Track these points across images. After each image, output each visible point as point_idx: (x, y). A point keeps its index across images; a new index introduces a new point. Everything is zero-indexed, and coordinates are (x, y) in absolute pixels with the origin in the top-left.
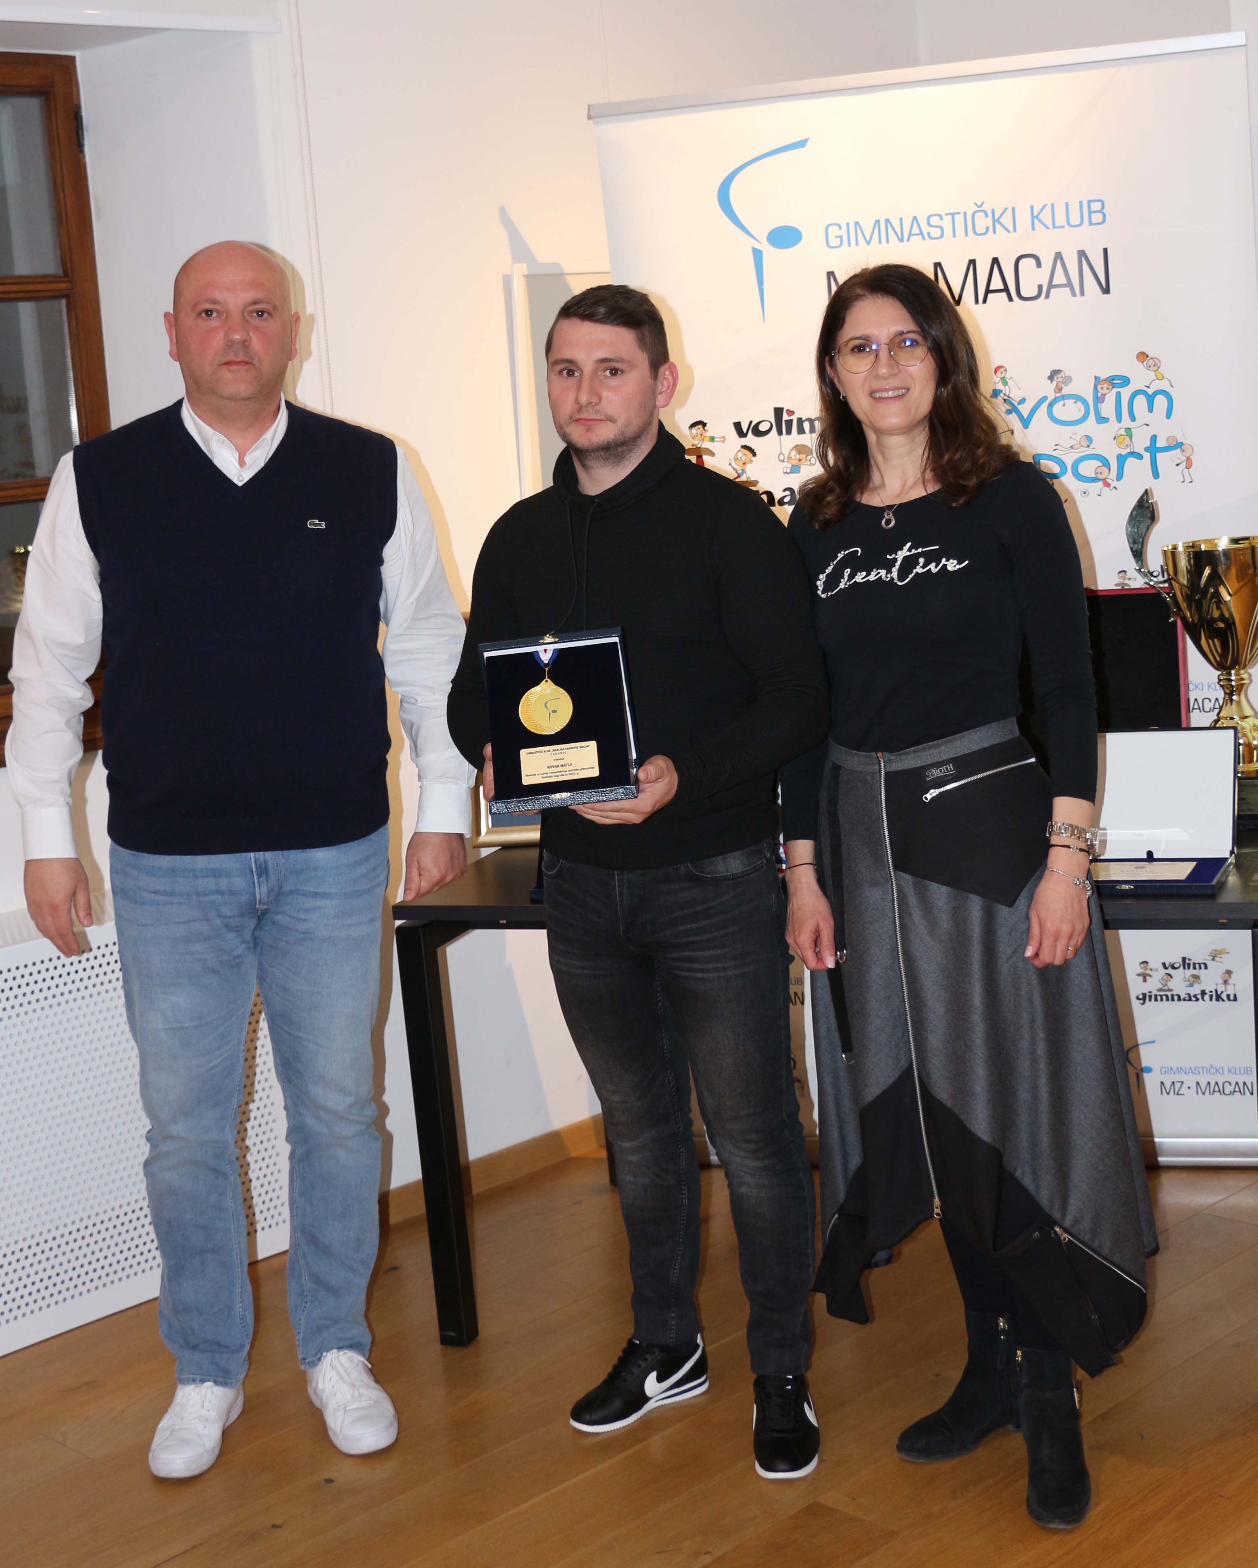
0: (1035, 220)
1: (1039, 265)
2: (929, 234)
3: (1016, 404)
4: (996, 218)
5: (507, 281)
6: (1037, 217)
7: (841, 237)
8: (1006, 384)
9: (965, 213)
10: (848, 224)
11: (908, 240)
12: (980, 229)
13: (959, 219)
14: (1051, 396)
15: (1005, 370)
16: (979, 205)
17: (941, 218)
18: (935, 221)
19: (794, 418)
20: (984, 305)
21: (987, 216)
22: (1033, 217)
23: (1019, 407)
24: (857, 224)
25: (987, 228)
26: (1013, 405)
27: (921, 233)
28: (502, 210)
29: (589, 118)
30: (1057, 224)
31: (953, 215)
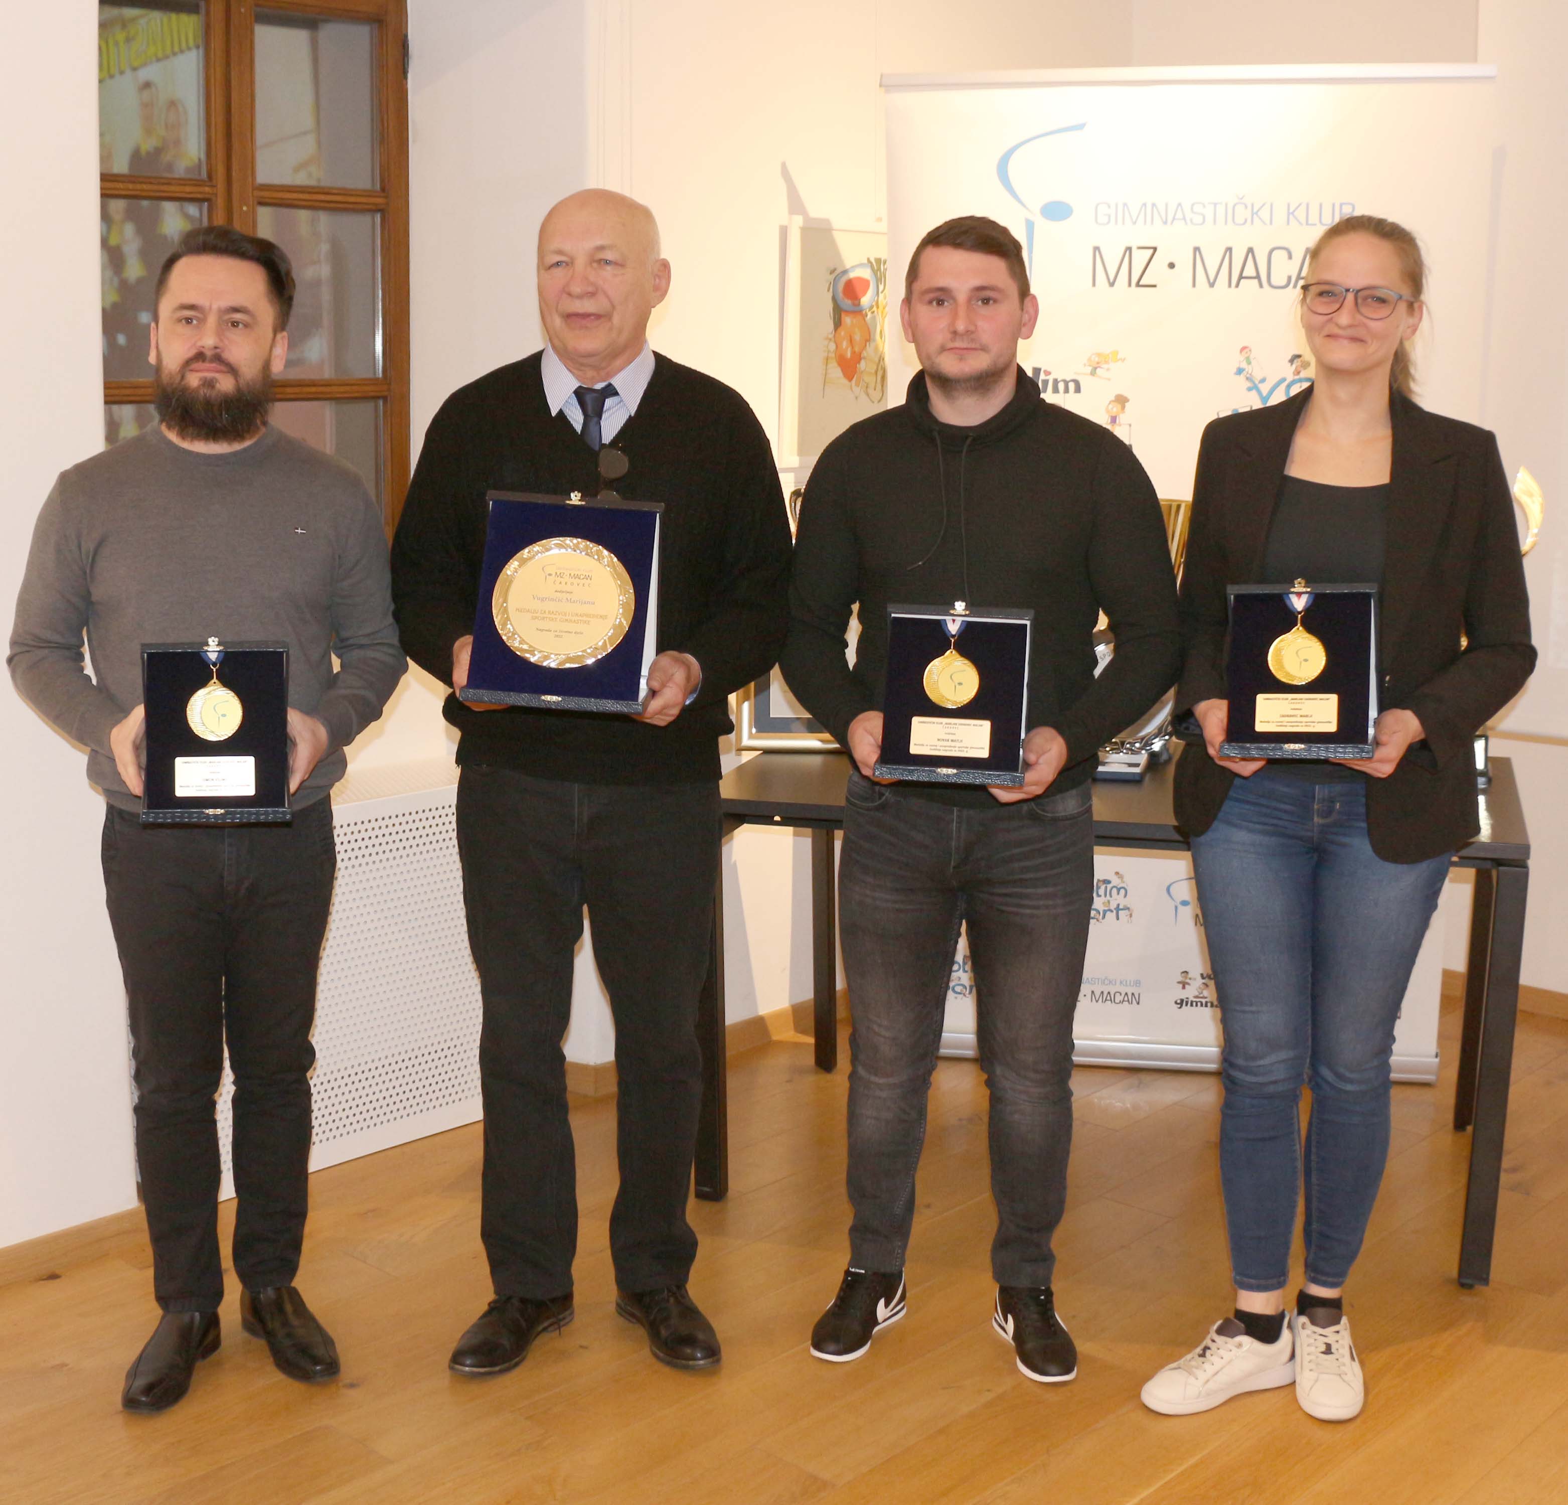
0: (1291, 216)
1: (1290, 257)
2: (1191, 220)
3: (1257, 383)
4: (1255, 210)
5: (784, 232)
6: (1293, 213)
7: (1109, 216)
8: (1249, 363)
9: (1226, 205)
10: (1117, 205)
11: (1172, 223)
12: (1239, 219)
13: (1221, 210)
14: (1290, 378)
15: (1250, 351)
16: (1241, 197)
17: (1204, 206)
18: (1197, 208)
19: (1051, 378)
20: (1237, 289)
21: (1246, 207)
22: (1289, 214)
23: (1261, 386)
24: (1125, 205)
25: (1246, 221)
26: (1254, 383)
27: (1184, 218)
28: (784, 165)
29: (881, 86)
30: (1310, 222)
31: (1215, 205)
